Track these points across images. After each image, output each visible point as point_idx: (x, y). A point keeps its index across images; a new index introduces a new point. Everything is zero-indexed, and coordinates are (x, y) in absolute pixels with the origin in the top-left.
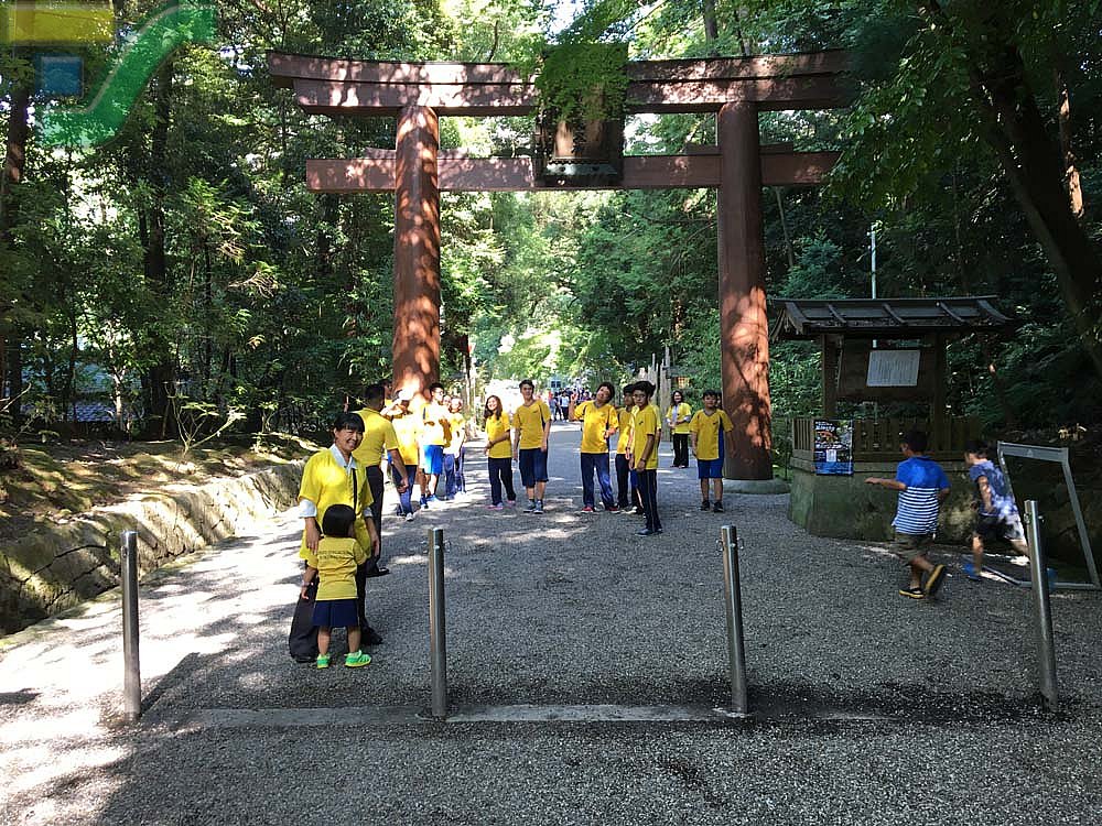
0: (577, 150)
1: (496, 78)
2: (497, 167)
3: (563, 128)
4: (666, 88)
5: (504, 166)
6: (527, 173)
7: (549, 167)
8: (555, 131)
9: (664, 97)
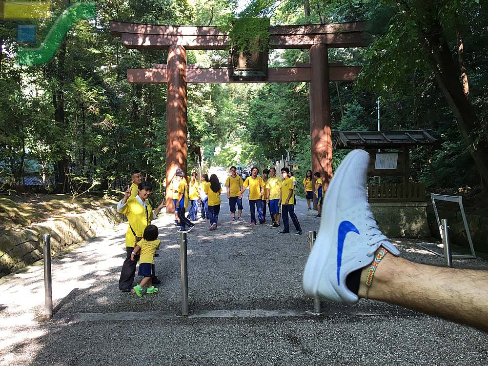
0: (248, 65)
1: (212, 33)
2: (212, 72)
3: (241, 55)
4: (287, 38)
5: (215, 72)
6: (226, 75)
7: (235, 72)
8: (238, 56)
9: (286, 42)
